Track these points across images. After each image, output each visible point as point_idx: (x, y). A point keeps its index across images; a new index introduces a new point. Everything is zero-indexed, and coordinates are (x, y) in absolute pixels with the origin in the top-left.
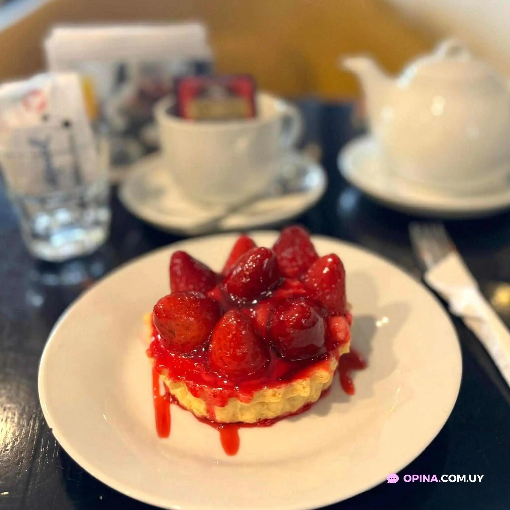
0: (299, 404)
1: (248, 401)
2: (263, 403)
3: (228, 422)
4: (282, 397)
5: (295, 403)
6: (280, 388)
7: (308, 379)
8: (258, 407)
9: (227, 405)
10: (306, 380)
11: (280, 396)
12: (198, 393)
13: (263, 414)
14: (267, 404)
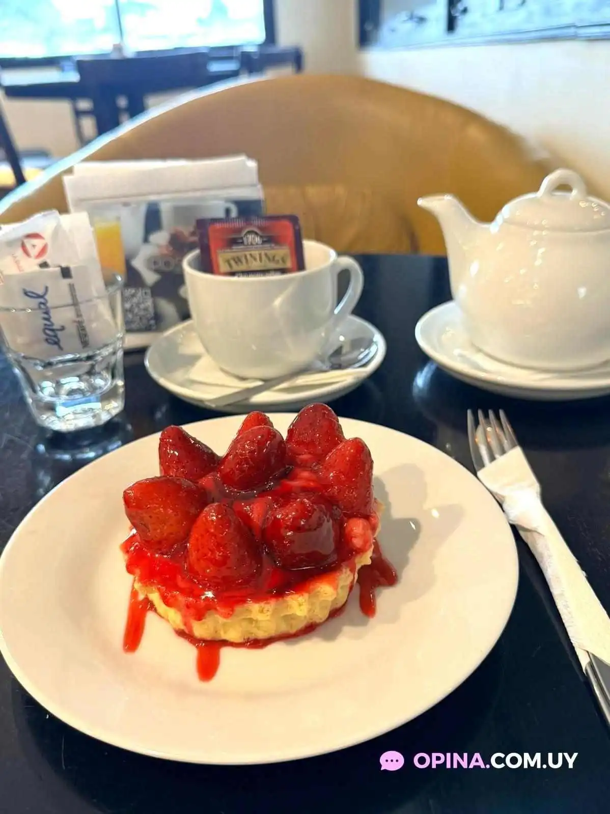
0: (300, 625)
1: (227, 616)
2: (251, 620)
3: (209, 639)
4: (273, 615)
5: (294, 622)
6: (268, 603)
7: (306, 595)
8: (245, 624)
9: (205, 619)
10: (303, 595)
11: (269, 613)
12: (170, 601)
13: (252, 633)
14: (257, 621)
